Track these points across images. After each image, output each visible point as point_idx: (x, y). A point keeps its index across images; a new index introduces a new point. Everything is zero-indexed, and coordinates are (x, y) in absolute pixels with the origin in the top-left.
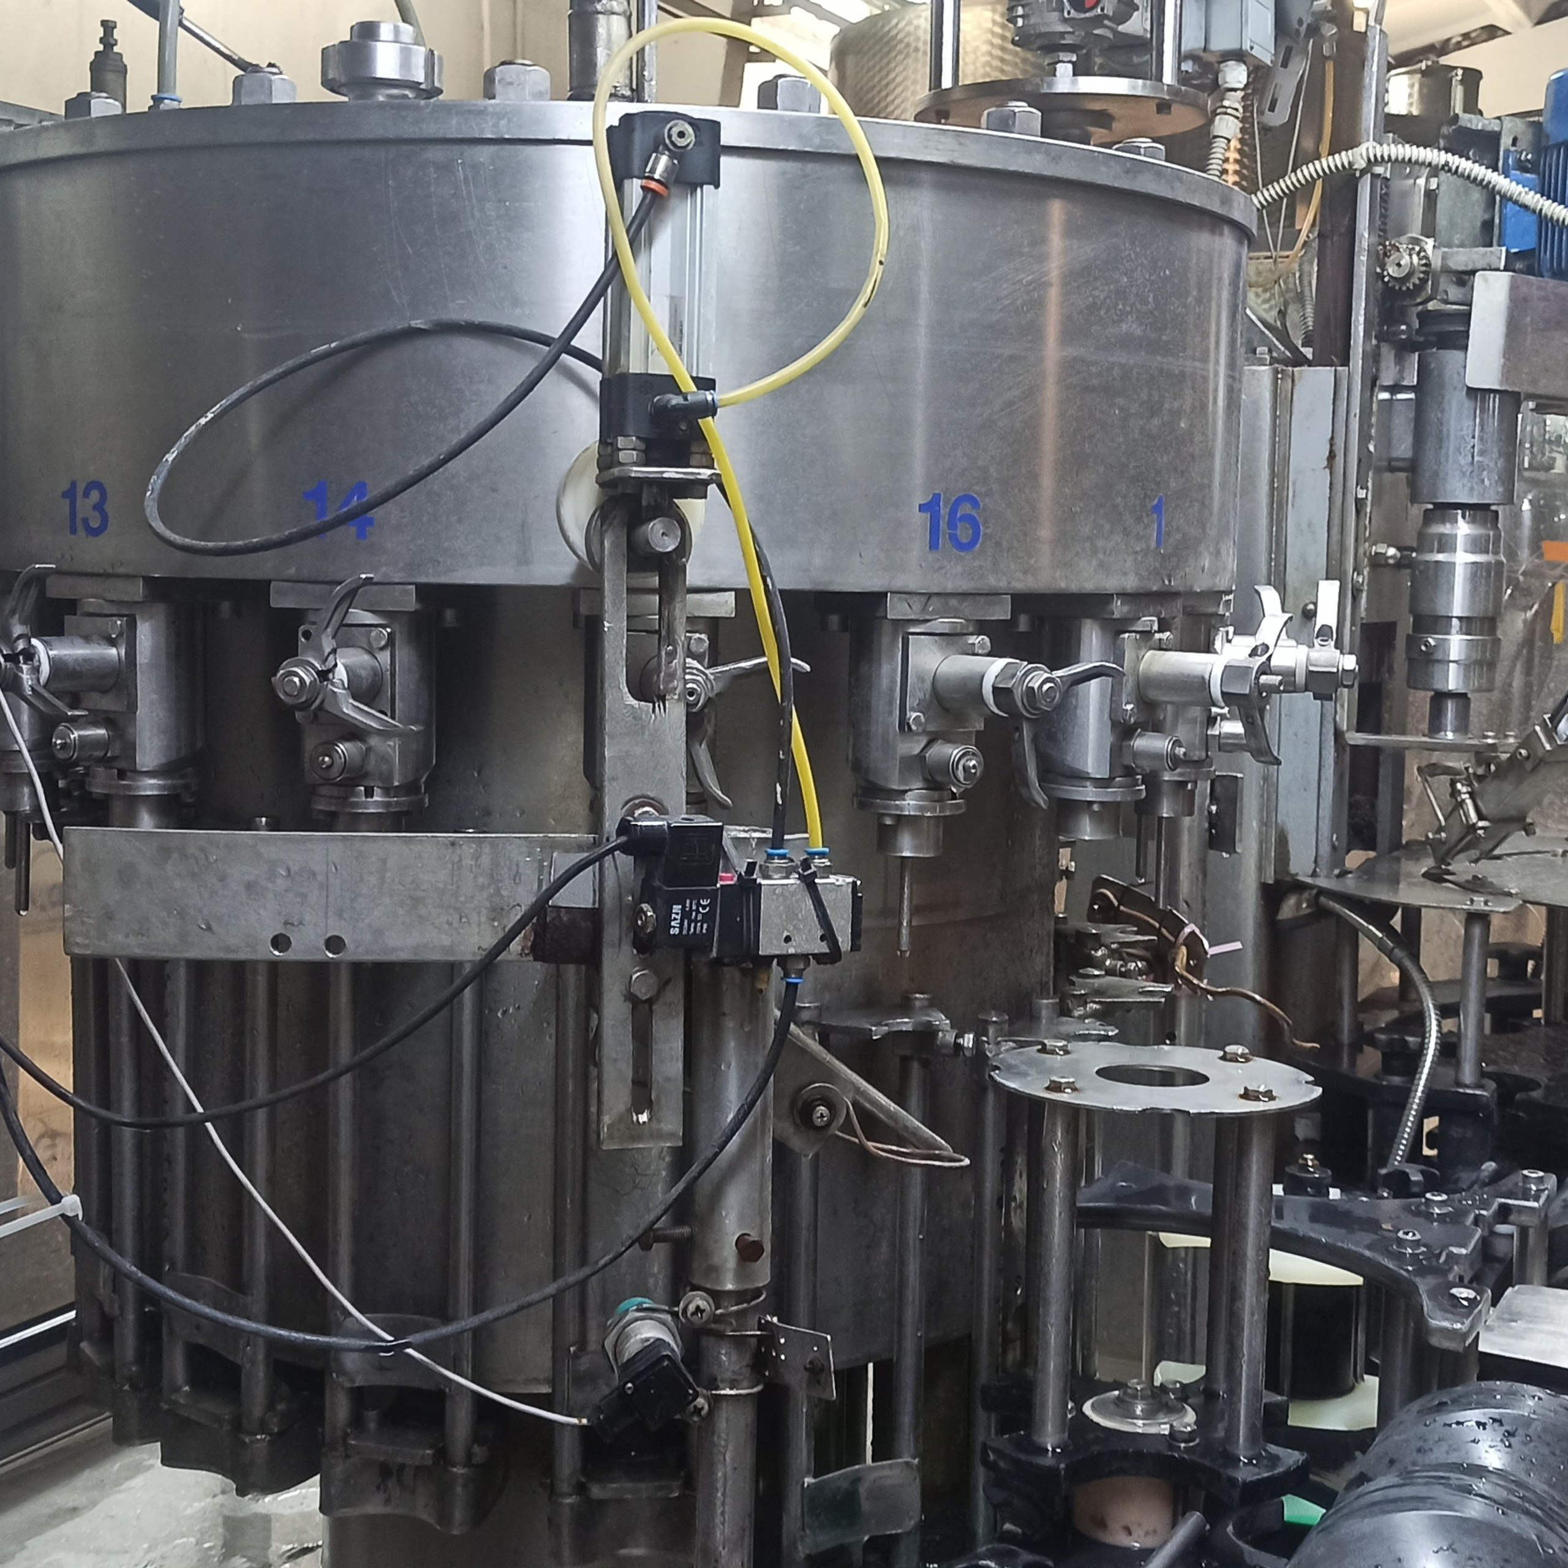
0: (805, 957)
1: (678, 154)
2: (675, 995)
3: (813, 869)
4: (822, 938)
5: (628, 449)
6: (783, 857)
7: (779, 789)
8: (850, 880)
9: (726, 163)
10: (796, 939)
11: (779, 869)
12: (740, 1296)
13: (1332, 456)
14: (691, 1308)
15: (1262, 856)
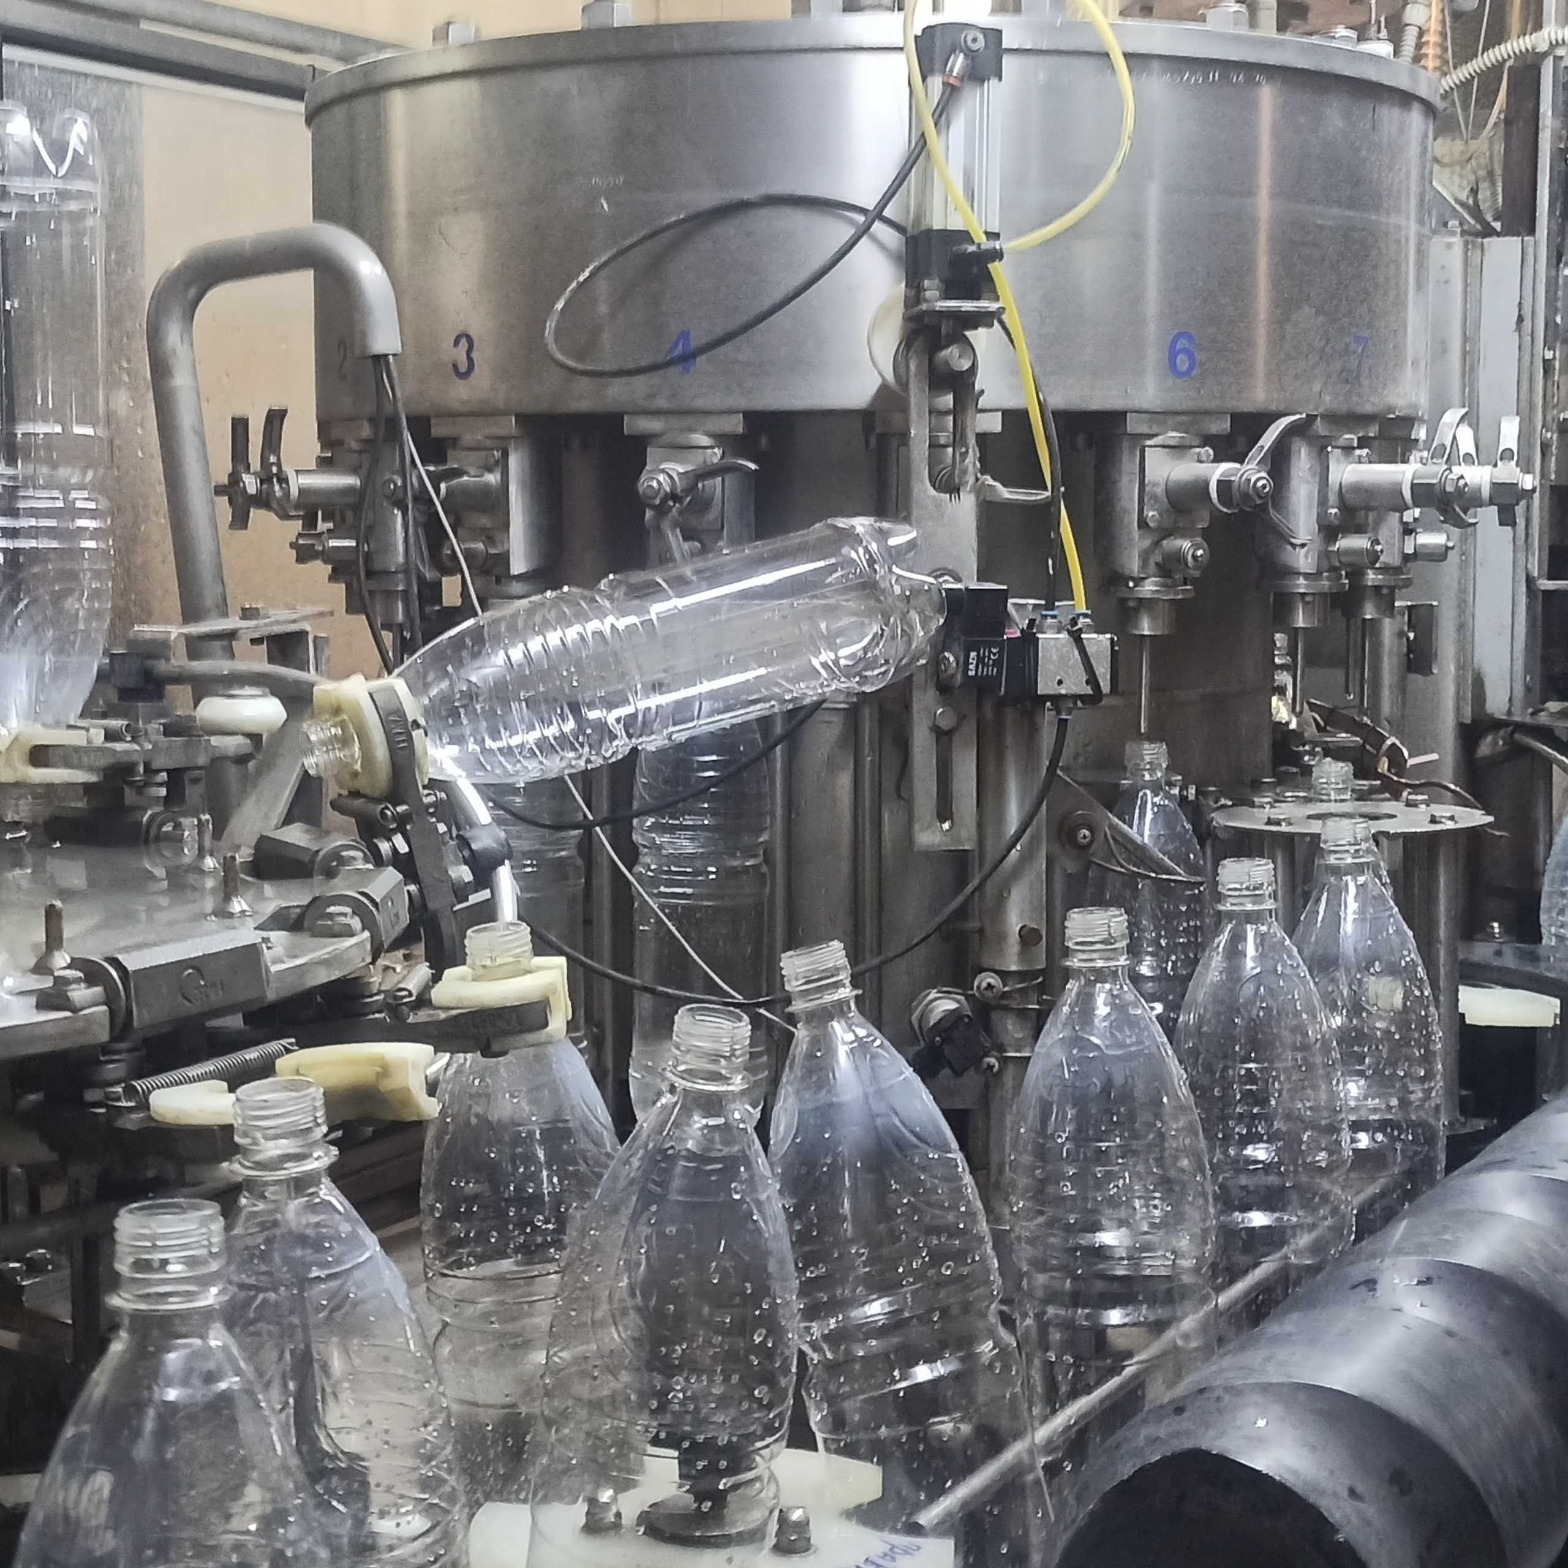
0: (1076, 697)
1: (970, 54)
2: (969, 730)
3: (1079, 626)
4: (1087, 682)
5: (931, 289)
6: (1054, 617)
7: (1050, 562)
8: (1108, 636)
9: (1007, 62)
10: (1066, 682)
11: (1050, 627)
12: (1022, 975)
13: (1520, 319)
14: (984, 985)
15: (1459, 698)
